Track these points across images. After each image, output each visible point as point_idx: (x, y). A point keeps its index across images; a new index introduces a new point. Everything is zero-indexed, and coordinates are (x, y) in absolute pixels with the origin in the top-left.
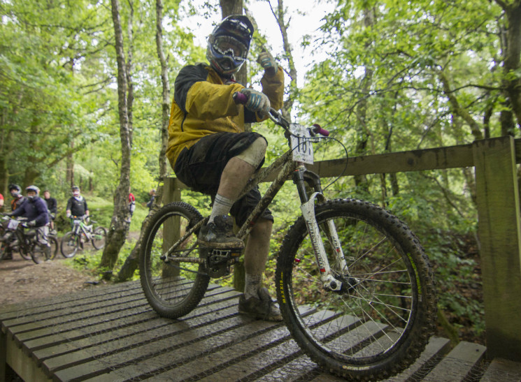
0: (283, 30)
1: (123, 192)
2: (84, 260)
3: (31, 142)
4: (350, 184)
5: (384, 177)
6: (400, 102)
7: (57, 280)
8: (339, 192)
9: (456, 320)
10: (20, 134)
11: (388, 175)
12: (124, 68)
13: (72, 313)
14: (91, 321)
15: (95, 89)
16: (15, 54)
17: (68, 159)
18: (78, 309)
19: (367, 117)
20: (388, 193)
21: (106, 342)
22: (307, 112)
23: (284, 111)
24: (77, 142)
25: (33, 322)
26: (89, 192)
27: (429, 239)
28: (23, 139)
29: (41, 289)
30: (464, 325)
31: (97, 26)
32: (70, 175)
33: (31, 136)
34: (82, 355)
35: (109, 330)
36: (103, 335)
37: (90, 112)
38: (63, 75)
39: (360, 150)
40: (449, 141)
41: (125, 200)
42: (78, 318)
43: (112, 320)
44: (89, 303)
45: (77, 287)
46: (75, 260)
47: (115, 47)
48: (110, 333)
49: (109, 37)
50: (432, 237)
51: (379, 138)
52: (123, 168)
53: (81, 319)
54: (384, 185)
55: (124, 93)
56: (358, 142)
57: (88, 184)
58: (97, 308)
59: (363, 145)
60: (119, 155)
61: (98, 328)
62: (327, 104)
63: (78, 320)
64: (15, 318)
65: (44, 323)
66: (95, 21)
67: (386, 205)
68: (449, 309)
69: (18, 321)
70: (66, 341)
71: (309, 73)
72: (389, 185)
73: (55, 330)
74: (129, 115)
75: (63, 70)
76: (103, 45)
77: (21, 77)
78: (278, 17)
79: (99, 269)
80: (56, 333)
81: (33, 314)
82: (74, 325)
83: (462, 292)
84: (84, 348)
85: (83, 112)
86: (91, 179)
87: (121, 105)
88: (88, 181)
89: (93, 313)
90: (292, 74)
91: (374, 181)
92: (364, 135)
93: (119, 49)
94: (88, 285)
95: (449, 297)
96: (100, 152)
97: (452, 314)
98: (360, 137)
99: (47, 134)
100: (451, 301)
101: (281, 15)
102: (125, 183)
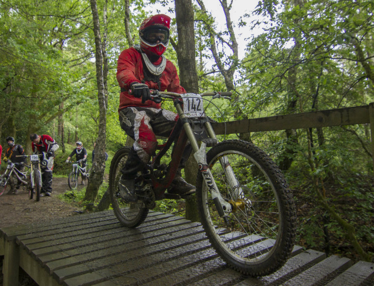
0: (226, 11)
1: (101, 143)
2: (72, 195)
3: (31, 105)
4: (282, 137)
5: (311, 131)
6: (326, 68)
7: (53, 209)
8: (273, 143)
10: (24, 99)
11: (314, 130)
12: (101, 46)
13: (65, 232)
14: (78, 238)
15: (79, 62)
16: (19, 37)
17: (59, 117)
18: (69, 229)
19: (297, 81)
20: (314, 144)
21: (89, 252)
23: (227, 77)
24: (67, 103)
25: (38, 237)
27: (350, 181)
28: (26, 103)
29: (41, 216)
31: (80, 13)
32: (61, 129)
33: (32, 100)
34: (72, 260)
36: (87, 247)
37: (75, 81)
38: (54, 52)
39: (290, 108)
41: (102, 149)
42: (69, 235)
43: (93, 237)
44: (77, 226)
45: (67, 215)
46: (65, 195)
47: (94, 30)
49: (89, 22)
50: (352, 179)
51: (308, 98)
52: (101, 125)
53: (71, 236)
54: (310, 137)
55: (101, 66)
56: (289, 102)
57: (74, 137)
58: (83, 229)
59: (292, 104)
60: (98, 114)
61: (83, 243)
62: (262, 72)
63: (69, 237)
65: (45, 239)
66: (77, 10)
67: (312, 154)
68: (365, 239)
69: (27, 236)
70: (61, 251)
71: (250, 45)
72: (315, 137)
73: (54, 243)
74: (105, 83)
75: (54, 49)
76: (84, 28)
77: (23, 55)
79: (84, 202)
80: (54, 245)
81: (37, 232)
82: (66, 240)
84: (73, 256)
85: (70, 81)
86: (76, 133)
87: (98, 75)
88: (75, 134)
89: (79, 232)
90: (234, 46)
91: (303, 134)
92: (294, 96)
93: (97, 32)
94: (76, 214)
95: (366, 229)
96: (83, 111)
97: (368, 244)
98: (292, 98)
99: (43, 98)
100: (367, 233)
102: (102, 136)
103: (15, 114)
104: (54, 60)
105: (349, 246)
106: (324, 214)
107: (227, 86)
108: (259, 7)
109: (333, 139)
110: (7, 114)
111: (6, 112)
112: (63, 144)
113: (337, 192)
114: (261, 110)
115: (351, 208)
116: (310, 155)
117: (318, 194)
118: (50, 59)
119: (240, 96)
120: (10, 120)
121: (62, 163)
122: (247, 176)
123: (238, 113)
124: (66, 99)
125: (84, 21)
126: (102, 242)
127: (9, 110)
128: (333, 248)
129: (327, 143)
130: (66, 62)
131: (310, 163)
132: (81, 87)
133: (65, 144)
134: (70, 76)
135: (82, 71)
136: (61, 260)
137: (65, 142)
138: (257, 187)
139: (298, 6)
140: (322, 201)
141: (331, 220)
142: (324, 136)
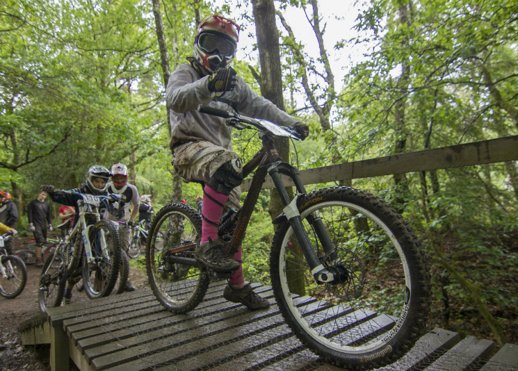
0: (319, 36)
1: (176, 199)
4: (389, 184)
5: (424, 176)
6: (440, 100)
8: (379, 191)
9: (499, 314)
10: (87, 151)
11: (428, 174)
15: (150, 106)
16: (78, 79)
19: (405, 117)
20: (429, 191)
22: (344, 116)
23: (322, 115)
24: (138, 154)
27: (472, 233)
30: (508, 318)
31: (147, 48)
33: (97, 152)
38: (118, 94)
39: (399, 150)
40: (491, 135)
45: (139, 285)
46: (138, 261)
47: (162, 65)
50: (475, 231)
52: (175, 178)
54: (424, 183)
56: (397, 141)
59: (402, 144)
62: (365, 106)
66: (144, 43)
67: (426, 203)
68: (492, 302)
71: (348, 76)
72: (429, 183)
75: (120, 91)
76: (153, 65)
77: (82, 99)
78: (313, 25)
83: (505, 286)
85: (139, 128)
88: (150, 190)
90: (329, 78)
91: (414, 179)
92: (403, 134)
93: (165, 67)
95: (493, 290)
96: (157, 163)
97: (495, 307)
98: (400, 137)
99: (109, 149)
100: (495, 294)
101: (317, 21)
102: (177, 191)
103: (78, 169)
104: (118, 104)
105: (473, 310)
106: (443, 274)
107: (322, 126)
108: (359, 21)
109: (448, 185)
110: (68, 169)
111: (68, 166)
113: (457, 246)
114: (364, 153)
115: (474, 264)
116: (424, 204)
117: (436, 251)
118: (113, 103)
119: (338, 137)
120: (73, 176)
122: (349, 232)
123: (337, 157)
124: (136, 149)
125: (154, 58)
127: (70, 164)
128: (453, 313)
129: (443, 189)
130: (134, 107)
131: (424, 214)
132: (153, 135)
134: (139, 122)
135: (154, 115)
138: (361, 243)
139: (406, 24)
140: (440, 259)
141: (451, 281)
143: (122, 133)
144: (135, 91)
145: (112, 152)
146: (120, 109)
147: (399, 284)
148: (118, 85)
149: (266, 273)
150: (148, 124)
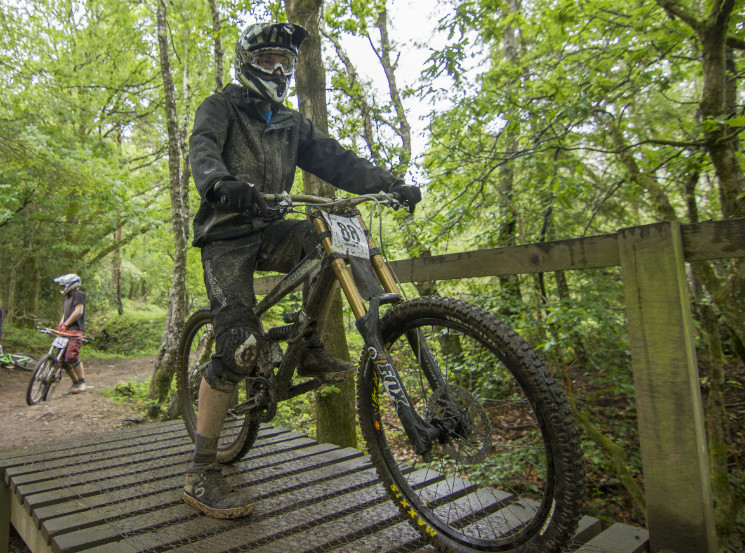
0: (389, 73)
1: (177, 298)
4: (493, 286)
5: (541, 276)
7: (90, 416)
10: (53, 224)
12: (177, 136)
14: (112, 472)
15: (146, 162)
16: (48, 122)
17: (114, 253)
18: (100, 456)
19: (513, 189)
24: (126, 231)
25: (41, 471)
26: (142, 299)
27: (613, 364)
28: (57, 230)
31: (148, 81)
32: (118, 275)
33: (67, 227)
35: (132, 485)
37: (139, 193)
38: (103, 145)
39: (504, 235)
42: (97, 467)
43: (138, 472)
44: (114, 449)
45: (114, 426)
46: (117, 390)
47: (166, 109)
48: (132, 489)
50: (617, 361)
53: (99, 469)
55: (177, 168)
56: (502, 224)
57: (141, 287)
58: (124, 456)
59: (509, 228)
60: (175, 248)
61: (119, 482)
62: (448, 173)
64: (22, 465)
65: (56, 473)
66: (143, 75)
70: (76, 497)
72: (551, 285)
73: (67, 482)
74: (185, 196)
75: (105, 140)
76: (154, 106)
77: (52, 152)
78: (381, 55)
79: (146, 402)
80: (66, 487)
81: (43, 461)
82: (90, 477)
84: (95, 507)
85: (130, 193)
86: (143, 280)
87: (174, 184)
88: (140, 283)
89: (116, 462)
90: (404, 130)
91: (528, 281)
92: (509, 214)
93: (170, 112)
94: (129, 424)
96: (154, 244)
99: (85, 223)
101: (386, 51)
102: (179, 288)
103: (38, 249)
104: (101, 160)
105: (619, 484)
109: (583, 289)
110: (24, 249)
111: (25, 246)
112: (119, 299)
115: (622, 413)
116: (540, 317)
118: (96, 159)
120: (31, 260)
121: (117, 332)
124: (123, 223)
125: (155, 95)
126: (152, 481)
127: (28, 242)
128: (589, 487)
129: (573, 296)
130: (125, 162)
131: (541, 332)
133: (123, 300)
135: (153, 175)
136: (71, 516)
137: (123, 296)
142: (568, 283)
143: (105, 199)
144: (127, 138)
145: (90, 227)
146: (105, 166)
147: (507, 439)
148: (103, 133)
149: (306, 416)
150: (143, 187)
